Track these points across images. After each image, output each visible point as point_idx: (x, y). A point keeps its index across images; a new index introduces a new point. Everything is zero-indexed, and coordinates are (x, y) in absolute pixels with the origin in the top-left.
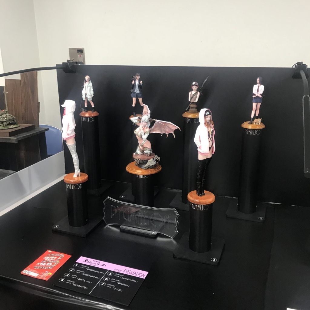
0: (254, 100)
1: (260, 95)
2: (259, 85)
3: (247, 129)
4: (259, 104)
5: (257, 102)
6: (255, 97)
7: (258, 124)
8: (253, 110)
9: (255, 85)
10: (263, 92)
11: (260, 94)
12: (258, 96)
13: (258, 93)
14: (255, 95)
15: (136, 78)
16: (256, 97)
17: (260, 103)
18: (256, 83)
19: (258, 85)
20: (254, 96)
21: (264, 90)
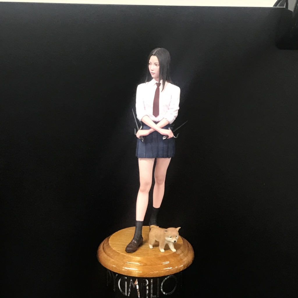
0: (141, 148)
1: (166, 127)
2: (158, 85)
3: (121, 276)
4: (165, 163)
5: (156, 157)
6: (144, 137)
7: (167, 248)
8: (141, 188)
9: (143, 82)
10: (176, 114)
11: (163, 123)
12: (156, 132)
13: (156, 119)
14: (144, 126)
16: (151, 134)
17: (168, 157)
18: (145, 76)
19: (154, 82)
20: (141, 133)
21: (181, 105)
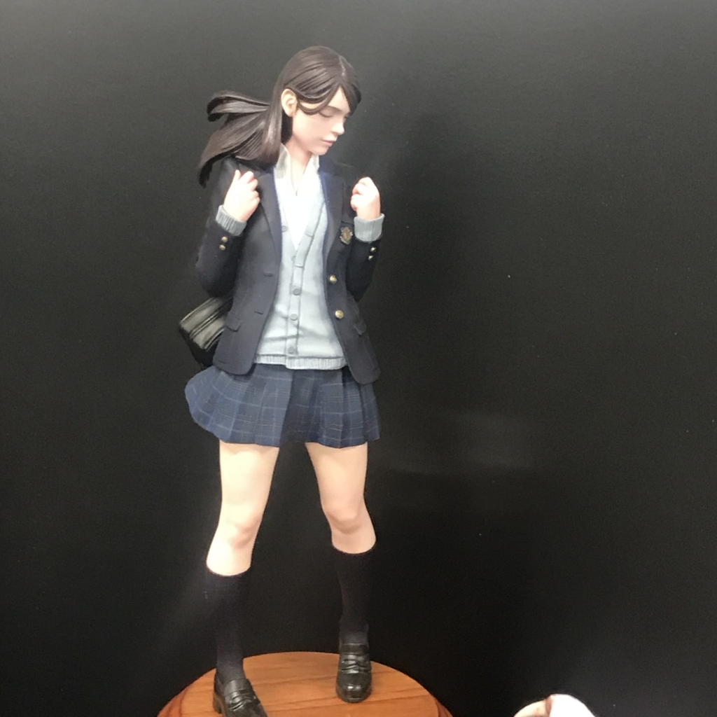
15: (287, 122)
